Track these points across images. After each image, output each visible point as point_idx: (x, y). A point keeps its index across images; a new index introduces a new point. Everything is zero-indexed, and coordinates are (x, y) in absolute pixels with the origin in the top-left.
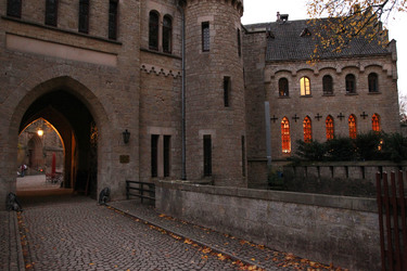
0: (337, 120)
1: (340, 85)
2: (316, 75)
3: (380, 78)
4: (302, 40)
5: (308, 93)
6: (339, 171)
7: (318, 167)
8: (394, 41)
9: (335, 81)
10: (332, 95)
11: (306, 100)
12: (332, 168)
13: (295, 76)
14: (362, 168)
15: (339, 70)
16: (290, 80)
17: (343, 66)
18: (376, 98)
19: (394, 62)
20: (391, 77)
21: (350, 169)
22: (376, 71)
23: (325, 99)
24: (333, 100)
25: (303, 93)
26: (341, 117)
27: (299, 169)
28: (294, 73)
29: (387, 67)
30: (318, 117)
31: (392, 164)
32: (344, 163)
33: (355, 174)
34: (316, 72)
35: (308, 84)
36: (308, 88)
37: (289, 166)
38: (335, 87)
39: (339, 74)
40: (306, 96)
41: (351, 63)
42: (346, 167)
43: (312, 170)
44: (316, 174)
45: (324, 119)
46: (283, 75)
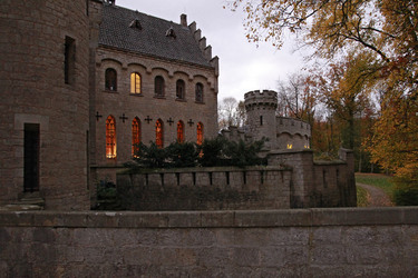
0: (166, 124)
1: (170, 88)
2: (149, 73)
3: (205, 89)
4: (132, 31)
5: (138, 91)
6: (186, 178)
7: (162, 175)
8: (217, 58)
9: (166, 84)
10: (163, 98)
11: (137, 99)
12: (178, 174)
13: (125, 69)
14: (210, 174)
15: (171, 74)
16: (119, 72)
17: (176, 70)
18: (201, 107)
19: (217, 77)
20: (213, 90)
21: (198, 175)
22: (202, 82)
23: (156, 101)
24: (164, 103)
25: (133, 91)
26: (170, 122)
27: (138, 177)
28: (125, 65)
29: (211, 80)
30: (148, 120)
31: (237, 169)
32: (191, 170)
33: (203, 180)
34: (149, 70)
35: (138, 81)
36: (138, 86)
37: (124, 173)
38: (166, 89)
39: (171, 77)
40: (136, 95)
41: (182, 69)
42: (194, 174)
43: (155, 178)
44: (160, 183)
45: (154, 123)
46: (112, 65)
